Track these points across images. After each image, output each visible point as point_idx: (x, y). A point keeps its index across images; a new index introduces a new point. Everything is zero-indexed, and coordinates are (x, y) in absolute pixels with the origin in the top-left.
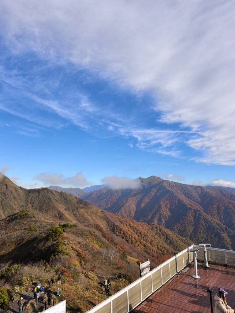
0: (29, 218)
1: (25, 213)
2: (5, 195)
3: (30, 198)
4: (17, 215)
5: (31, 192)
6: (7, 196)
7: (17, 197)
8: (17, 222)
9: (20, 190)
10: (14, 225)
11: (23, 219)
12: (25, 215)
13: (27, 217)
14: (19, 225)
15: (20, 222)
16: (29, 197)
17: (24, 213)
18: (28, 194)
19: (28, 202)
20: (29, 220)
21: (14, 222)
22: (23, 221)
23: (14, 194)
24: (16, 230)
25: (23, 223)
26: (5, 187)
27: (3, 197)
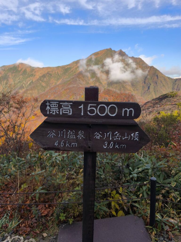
0: (178, 96)
1: (175, 93)
2: (157, 84)
3: (176, 86)
4: (167, 95)
5: (177, 80)
6: (158, 84)
7: (165, 85)
8: (168, 100)
9: (167, 79)
10: (166, 102)
11: (173, 98)
12: (174, 95)
13: (176, 96)
14: (170, 101)
15: (171, 100)
16: (175, 84)
17: (173, 93)
18: (175, 82)
19: (175, 88)
20: (178, 98)
21: (166, 99)
22: (173, 99)
23: (163, 82)
24: (168, 105)
25: (173, 101)
26: (156, 77)
27: (155, 85)
